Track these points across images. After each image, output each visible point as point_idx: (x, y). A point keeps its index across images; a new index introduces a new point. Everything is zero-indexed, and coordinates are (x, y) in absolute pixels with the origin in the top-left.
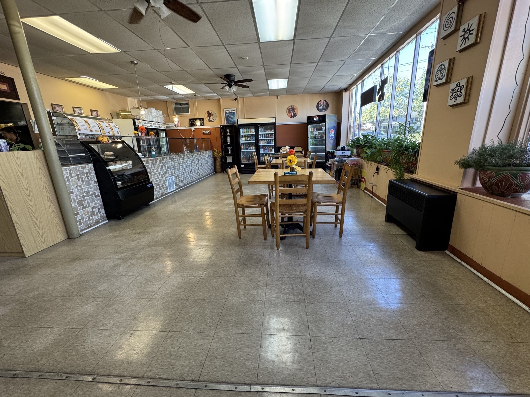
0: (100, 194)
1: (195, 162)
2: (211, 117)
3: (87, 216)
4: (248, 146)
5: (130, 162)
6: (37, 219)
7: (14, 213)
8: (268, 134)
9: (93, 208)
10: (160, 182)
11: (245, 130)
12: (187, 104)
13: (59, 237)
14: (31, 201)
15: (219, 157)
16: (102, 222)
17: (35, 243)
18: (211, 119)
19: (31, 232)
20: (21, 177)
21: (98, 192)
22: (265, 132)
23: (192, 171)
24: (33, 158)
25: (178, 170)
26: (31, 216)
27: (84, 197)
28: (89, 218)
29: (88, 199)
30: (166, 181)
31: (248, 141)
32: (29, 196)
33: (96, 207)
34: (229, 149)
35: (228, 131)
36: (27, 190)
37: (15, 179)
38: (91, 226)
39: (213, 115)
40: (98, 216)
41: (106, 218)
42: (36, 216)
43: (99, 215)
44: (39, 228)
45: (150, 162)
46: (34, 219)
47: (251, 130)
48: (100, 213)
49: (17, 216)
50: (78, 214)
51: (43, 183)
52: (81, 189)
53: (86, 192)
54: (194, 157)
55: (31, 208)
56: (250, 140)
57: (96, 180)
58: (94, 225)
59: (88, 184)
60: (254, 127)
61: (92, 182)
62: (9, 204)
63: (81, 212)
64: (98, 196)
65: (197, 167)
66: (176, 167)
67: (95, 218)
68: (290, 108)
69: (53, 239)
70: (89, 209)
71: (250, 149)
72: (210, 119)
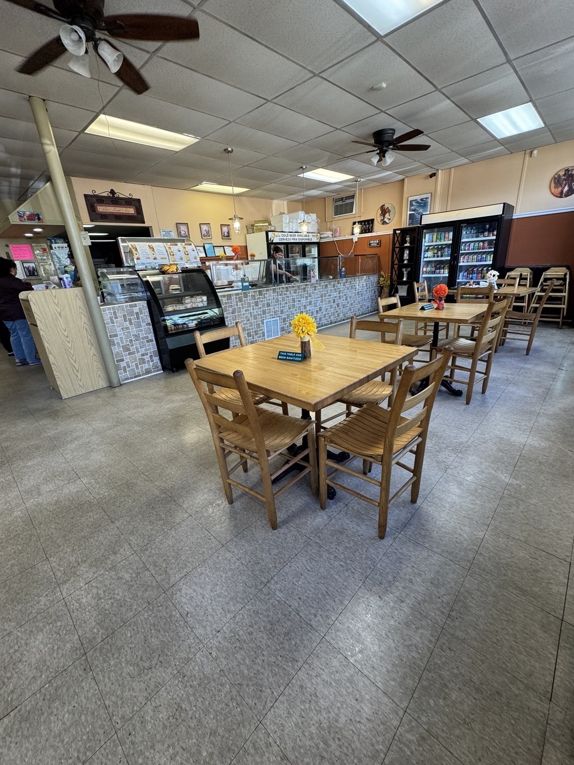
0: (154, 338)
1: (330, 295)
2: (387, 215)
3: (134, 363)
4: (435, 267)
5: (205, 298)
6: (75, 362)
7: (51, 354)
8: (483, 241)
9: (143, 355)
10: (251, 325)
11: (435, 237)
12: (353, 197)
13: (100, 383)
14: (69, 342)
15: (386, 286)
16: (154, 372)
17: (73, 386)
18: (386, 220)
19: (69, 375)
20: (59, 317)
21: (151, 336)
22: (477, 237)
23: (320, 310)
24: (72, 296)
25: (289, 309)
26: (68, 358)
27: (131, 341)
28: (137, 366)
29: (136, 344)
30: (263, 323)
31: (438, 256)
32: (67, 337)
33: (147, 354)
34: (405, 273)
35: (408, 239)
36: (65, 331)
37: (53, 319)
38: (140, 376)
39: (389, 211)
40: (149, 365)
41: (160, 367)
42: (74, 358)
43: (151, 364)
44: (77, 371)
45: (233, 297)
46: (72, 362)
47: (447, 235)
48: (152, 361)
49: (55, 358)
50: (122, 360)
51: (83, 323)
52: (128, 332)
53: (135, 336)
54: (330, 287)
55: (69, 350)
56: (442, 256)
57: (150, 321)
58: (143, 374)
59: (139, 325)
60: (452, 228)
61: (143, 324)
62: (46, 345)
63: (127, 358)
64: (151, 341)
65: (334, 302)
66: (286, 303)
67: (146, 366)
68: (562, 173)
69: (93, 385)
70: (138, 356)
71: (439, 273)
72: (384, 219)
